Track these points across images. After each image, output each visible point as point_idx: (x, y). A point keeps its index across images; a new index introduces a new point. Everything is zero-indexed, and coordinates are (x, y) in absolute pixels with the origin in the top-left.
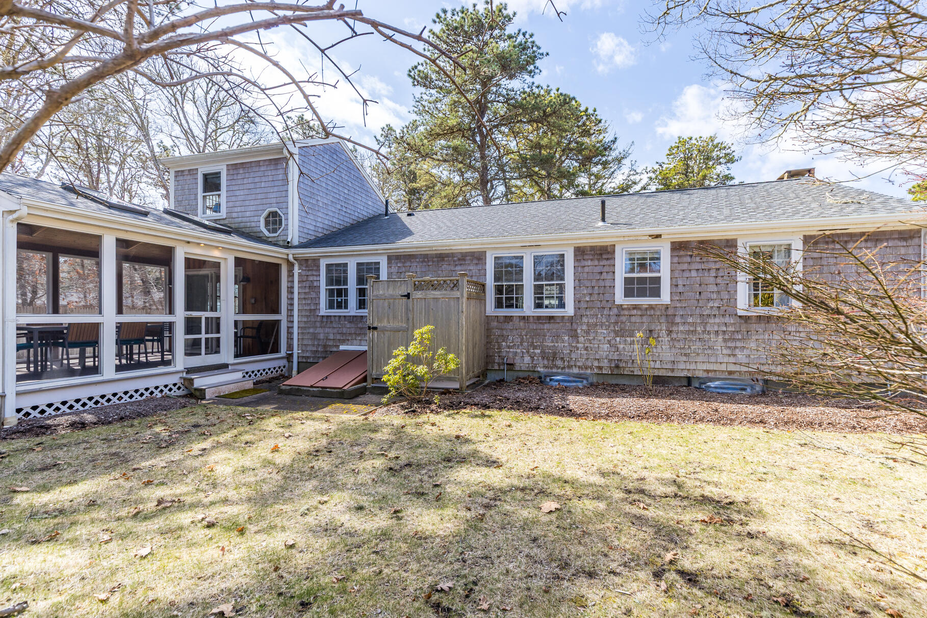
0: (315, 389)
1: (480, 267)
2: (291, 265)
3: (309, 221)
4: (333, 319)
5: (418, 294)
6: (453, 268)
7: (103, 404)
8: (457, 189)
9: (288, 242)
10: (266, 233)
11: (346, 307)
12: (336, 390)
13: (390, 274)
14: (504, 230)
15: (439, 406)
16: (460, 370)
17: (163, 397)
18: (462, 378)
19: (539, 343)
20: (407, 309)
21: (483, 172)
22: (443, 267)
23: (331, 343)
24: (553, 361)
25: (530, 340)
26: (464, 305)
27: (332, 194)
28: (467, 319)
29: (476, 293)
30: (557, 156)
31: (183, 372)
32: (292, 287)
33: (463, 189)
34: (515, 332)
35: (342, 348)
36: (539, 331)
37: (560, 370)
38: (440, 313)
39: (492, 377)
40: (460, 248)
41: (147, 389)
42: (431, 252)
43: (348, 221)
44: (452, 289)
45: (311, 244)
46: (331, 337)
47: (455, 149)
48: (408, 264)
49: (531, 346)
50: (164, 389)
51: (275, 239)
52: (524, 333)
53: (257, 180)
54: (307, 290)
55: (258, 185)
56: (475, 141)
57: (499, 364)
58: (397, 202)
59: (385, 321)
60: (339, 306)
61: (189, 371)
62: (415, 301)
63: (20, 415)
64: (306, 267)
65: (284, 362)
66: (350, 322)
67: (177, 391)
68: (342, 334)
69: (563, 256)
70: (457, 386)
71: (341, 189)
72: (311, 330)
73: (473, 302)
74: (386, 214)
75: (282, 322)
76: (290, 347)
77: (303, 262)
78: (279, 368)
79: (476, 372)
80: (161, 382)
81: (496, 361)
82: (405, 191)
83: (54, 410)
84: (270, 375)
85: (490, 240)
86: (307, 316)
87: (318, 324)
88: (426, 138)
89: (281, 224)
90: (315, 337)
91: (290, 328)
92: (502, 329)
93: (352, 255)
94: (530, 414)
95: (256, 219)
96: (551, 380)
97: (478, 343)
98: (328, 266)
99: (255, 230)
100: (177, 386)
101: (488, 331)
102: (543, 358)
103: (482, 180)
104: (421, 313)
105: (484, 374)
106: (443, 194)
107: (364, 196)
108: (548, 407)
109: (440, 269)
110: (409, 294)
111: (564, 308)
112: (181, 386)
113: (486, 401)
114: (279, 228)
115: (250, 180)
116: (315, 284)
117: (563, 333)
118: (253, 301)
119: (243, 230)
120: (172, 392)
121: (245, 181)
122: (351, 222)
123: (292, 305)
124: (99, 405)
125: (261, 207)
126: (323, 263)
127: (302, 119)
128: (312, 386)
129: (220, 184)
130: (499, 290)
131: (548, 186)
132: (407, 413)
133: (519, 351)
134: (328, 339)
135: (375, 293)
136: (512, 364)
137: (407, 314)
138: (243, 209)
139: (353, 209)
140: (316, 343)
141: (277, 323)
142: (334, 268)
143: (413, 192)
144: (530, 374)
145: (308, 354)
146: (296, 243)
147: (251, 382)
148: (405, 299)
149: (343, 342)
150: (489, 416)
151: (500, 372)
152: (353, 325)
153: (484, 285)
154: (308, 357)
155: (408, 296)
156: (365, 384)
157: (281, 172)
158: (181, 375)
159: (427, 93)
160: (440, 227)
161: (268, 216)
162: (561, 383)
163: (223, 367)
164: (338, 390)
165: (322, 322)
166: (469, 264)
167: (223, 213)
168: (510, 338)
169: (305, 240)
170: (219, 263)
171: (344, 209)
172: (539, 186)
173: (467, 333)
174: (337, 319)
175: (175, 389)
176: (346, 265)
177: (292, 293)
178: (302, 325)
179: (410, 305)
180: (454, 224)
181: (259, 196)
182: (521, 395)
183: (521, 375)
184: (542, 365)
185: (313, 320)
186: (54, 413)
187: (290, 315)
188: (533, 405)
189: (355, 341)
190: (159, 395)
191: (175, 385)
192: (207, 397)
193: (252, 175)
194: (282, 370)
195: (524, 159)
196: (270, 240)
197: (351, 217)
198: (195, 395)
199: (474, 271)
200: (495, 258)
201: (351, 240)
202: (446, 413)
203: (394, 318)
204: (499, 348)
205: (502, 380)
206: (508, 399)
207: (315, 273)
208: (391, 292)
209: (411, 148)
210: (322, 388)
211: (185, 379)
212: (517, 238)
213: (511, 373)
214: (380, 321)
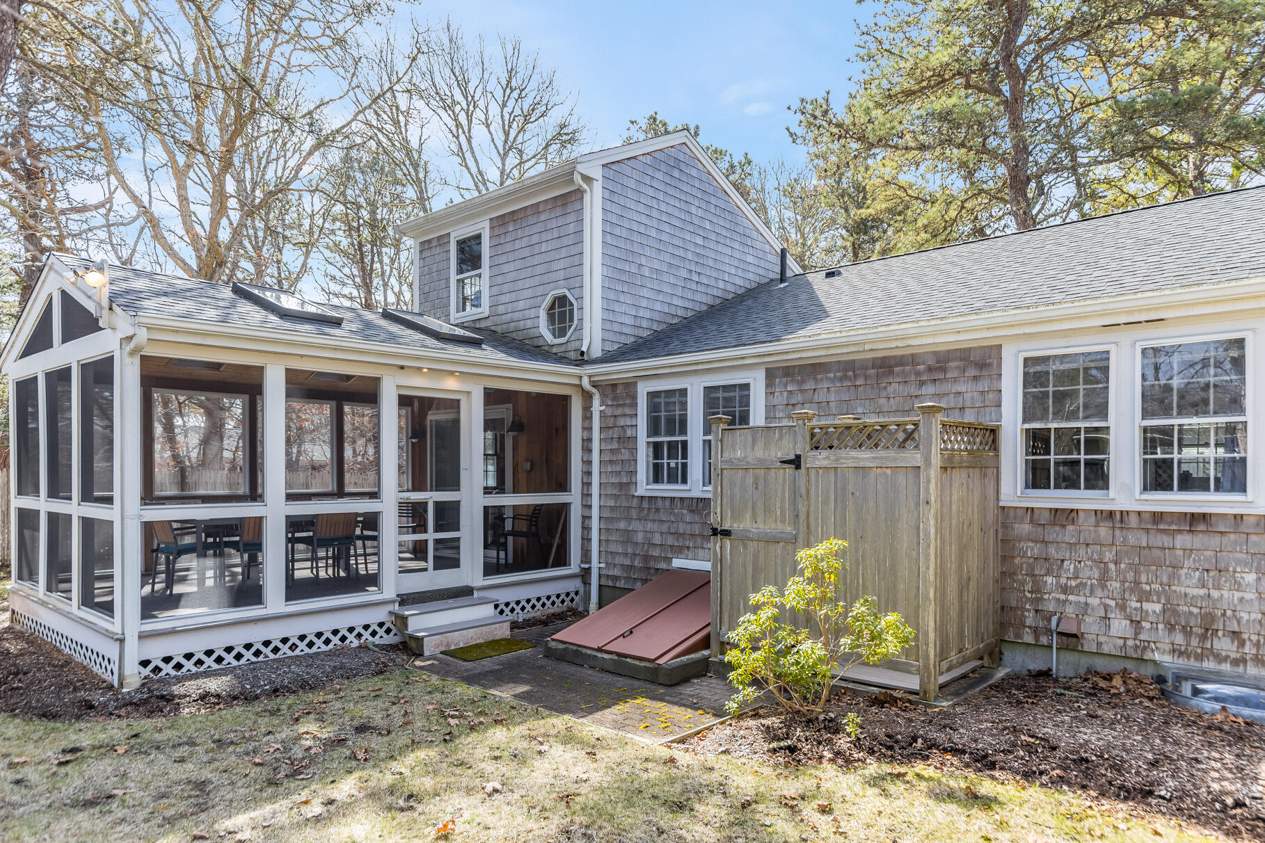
0: (606, 656)
1: (984, 385)
2: (587, 397)
3: (623, 308)
4: (660, 502)
5: (821, 459)
6: (913, 390)
7: (266, 656)
8: (953, 206)
9: (582, 353)
10: (549, 337)
11: (684, 481)
12: (643, 664)
13: (770, 409)
14: (1053, 288)
15: (857, 744)
16: (922, 648)
17: (360, 647)
18: (926, 667)
19: (1156, 586)
20: (795, 492)
21: (1016, 159)
22: (891, 389)
23: (656, 552)
24: (1203, 637)
25: (1130, 576)
26: (932, 486)
27: (671, 249)
28: (941, 518)
29: (970, 452)
30: (1226, 89)
31: (393, 602)
32: (590, 440)
33: (968, 205)
34: (1082, 551)
35: (677, 563)
36: (1157, 553)
37: (1226, 667)
38: (871, 504)
39: (1017, 661)
40: (930, 341)
41: (335, 632)
42: (861, 356)
43: (703, 299)
44: (902, 446)
45: (623, 353)
46: (657, 539)
47: (945, 116)
48: (810, 385)
49: (1132, 591)
50: (363, 631)
51: (562, 349)
52: (1109, 556)
53: (535, 239)
54: (615, 446)
55: (536, 249)
56: (998, 92)
57: (1036, 631)
58: (828, 251)
59: (748, 516)
60: (672, 479)
61: (405, 600)
62: (813, 472)
63: (146, 671)
64: (614, 399)
65: (576, 584)
66: (692, 511)
67: (385, 635)
68: (677, 534)
69: (1240, 343)
70: (913, 683)
71: (688, 237)
72: (622, 525)
73: (959, 476)
74: (782, 280)
75: (572, 507)
76: (586, 556)
77: (609, 391)
78: (568, 595)
79: (969, 649)
80: (358, 619)
81: (1028, 622)
82: (845, 227)
83: (195, 664)
84: (550, 610)
85: (1012, 315)
86: (616, 497)
87: (634, 514)
88: (878, 105)
89: (571, 320)
90: (627, 538)
91: (586, 518)
92: (1043, 542)
93: (696, 371)
94: (1123, 807)
95: (532, 313)
96: (1196, 692)
97: (974, 575)
98: (652, 395)
99: (533, 333)
100: (385, 628)
101: (1006, 547)
102: (1171, 628)
103: (1014, 178)
104: (826, 502)
105: (994, 654)
106: (922, 221)
107: (736, 245)
108: (1184, 794)
109: (884, 394)
110: (798, 457)
111: (1243, 489)
112: (392, 627)
113: (987, 742)
114: (570, 326)
115: (524, 242)
116: (629, 433)
117: (1238, 562)
118: (528, 466)
119: (514, 335)
120: (377, 637)
121: (518, 245)
122: (710, 301)
123: (589, 473)
124: (261, 658)
125: (540, 291)
126: (643, 389)
127: (655, 120)
128: (600, 650)
129: (479, 257)
130: (1037, 441)
131: (1197, 167)
132: (774, 751)
133: (1094, 601)
134: (651, 545)
135: (726, 455)
136: (1075, 636)
137: (794, 502)
138: (513, 296)
139: (714, 274)
140: (630, 551)
141: (565, 507)
142: (662, 400)
143: (862, 227)
144: (1129, 665)
145: (616, 572)
146: (597, 352)
147: (507, 626)
148: (789, 470)
149: (679, 550)
150: (988, 803)
151: (1039, 653)
152: (697, 518)
153: (994, 432)
154: (616, 578)
155: (796, 462)
156: (706, 653)
157: (571, 218)
158: (390, 608)
159: (888, 11)
160: (890, 296)
161: (552, 307)
162: (1233, 709)
163: (463, 593)
164: (647, 664)
165: (641, 509)
166: (955, 380)
167: (484, 310)
168: (1070, 566)
169: (616, 347)
170: (458, 401)
171: (695, 278)
172: (1169, 171)
173: (941, 556)
174: (667, 503)
175: (381, 632)
176: (683, 392)
177: (590, 451)
178: (606, 514)
179: (802, 484)
180: (925, 285)
181: (538, 270)
182: (1092, 737)
183: (1101, 665)
184: (1168, 647)
185: (625, 504)
186: (194, 669)
187: (586, 495)
188: (1132, 780)
189: (701, 552)
190: (356, 643)
191: (381, 625)
192: (427, 653)
193: (527, 231)
194: (572, 600)
195: (1127, 112)
196: (554, 350)
197: (709, 291)
198: (410, 647)
199: (967, 396)
200: (1026, 360)
201: (697, 341)
202: (873, 767)
203: (767, 510)
204: (1038, 589)
205: (1046, 674)
206: (1054, 748)
207: (628, 411)
208: (759, 453)
209: (843, 132)
210: (619, 654)
211: (397, 616)
212: (1089, 306)
213: (1070, 657)
214: (736, 516)
